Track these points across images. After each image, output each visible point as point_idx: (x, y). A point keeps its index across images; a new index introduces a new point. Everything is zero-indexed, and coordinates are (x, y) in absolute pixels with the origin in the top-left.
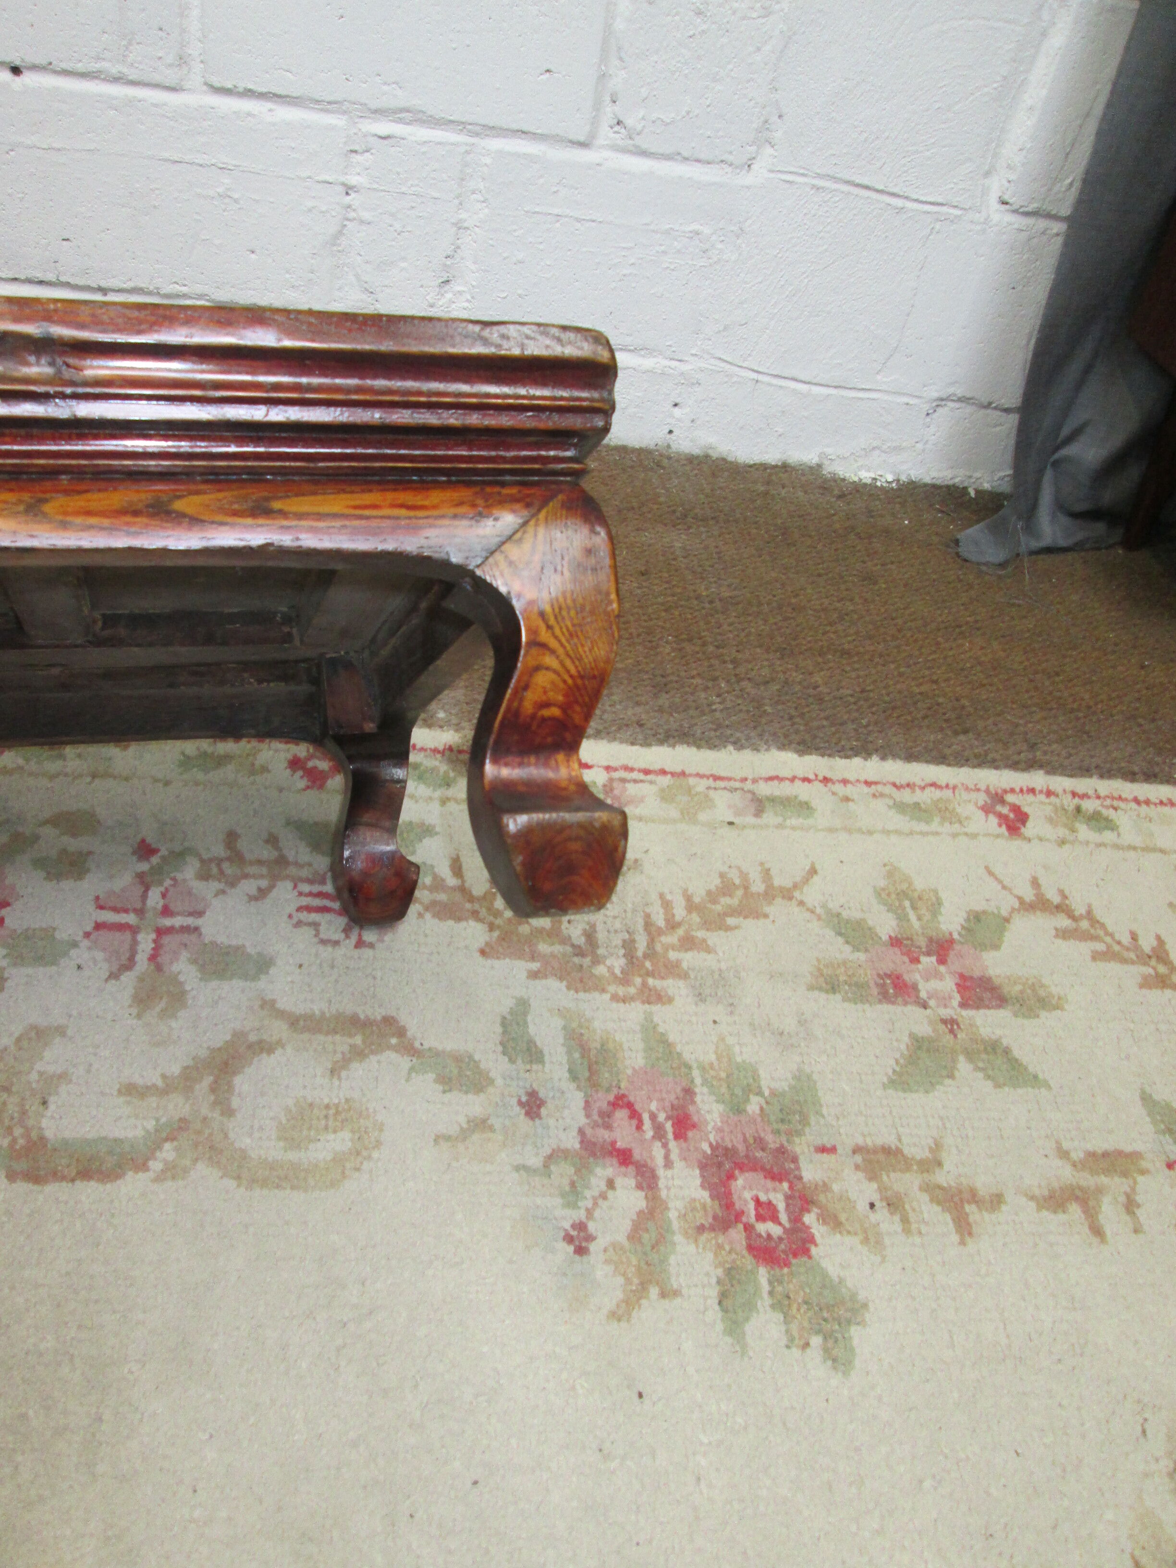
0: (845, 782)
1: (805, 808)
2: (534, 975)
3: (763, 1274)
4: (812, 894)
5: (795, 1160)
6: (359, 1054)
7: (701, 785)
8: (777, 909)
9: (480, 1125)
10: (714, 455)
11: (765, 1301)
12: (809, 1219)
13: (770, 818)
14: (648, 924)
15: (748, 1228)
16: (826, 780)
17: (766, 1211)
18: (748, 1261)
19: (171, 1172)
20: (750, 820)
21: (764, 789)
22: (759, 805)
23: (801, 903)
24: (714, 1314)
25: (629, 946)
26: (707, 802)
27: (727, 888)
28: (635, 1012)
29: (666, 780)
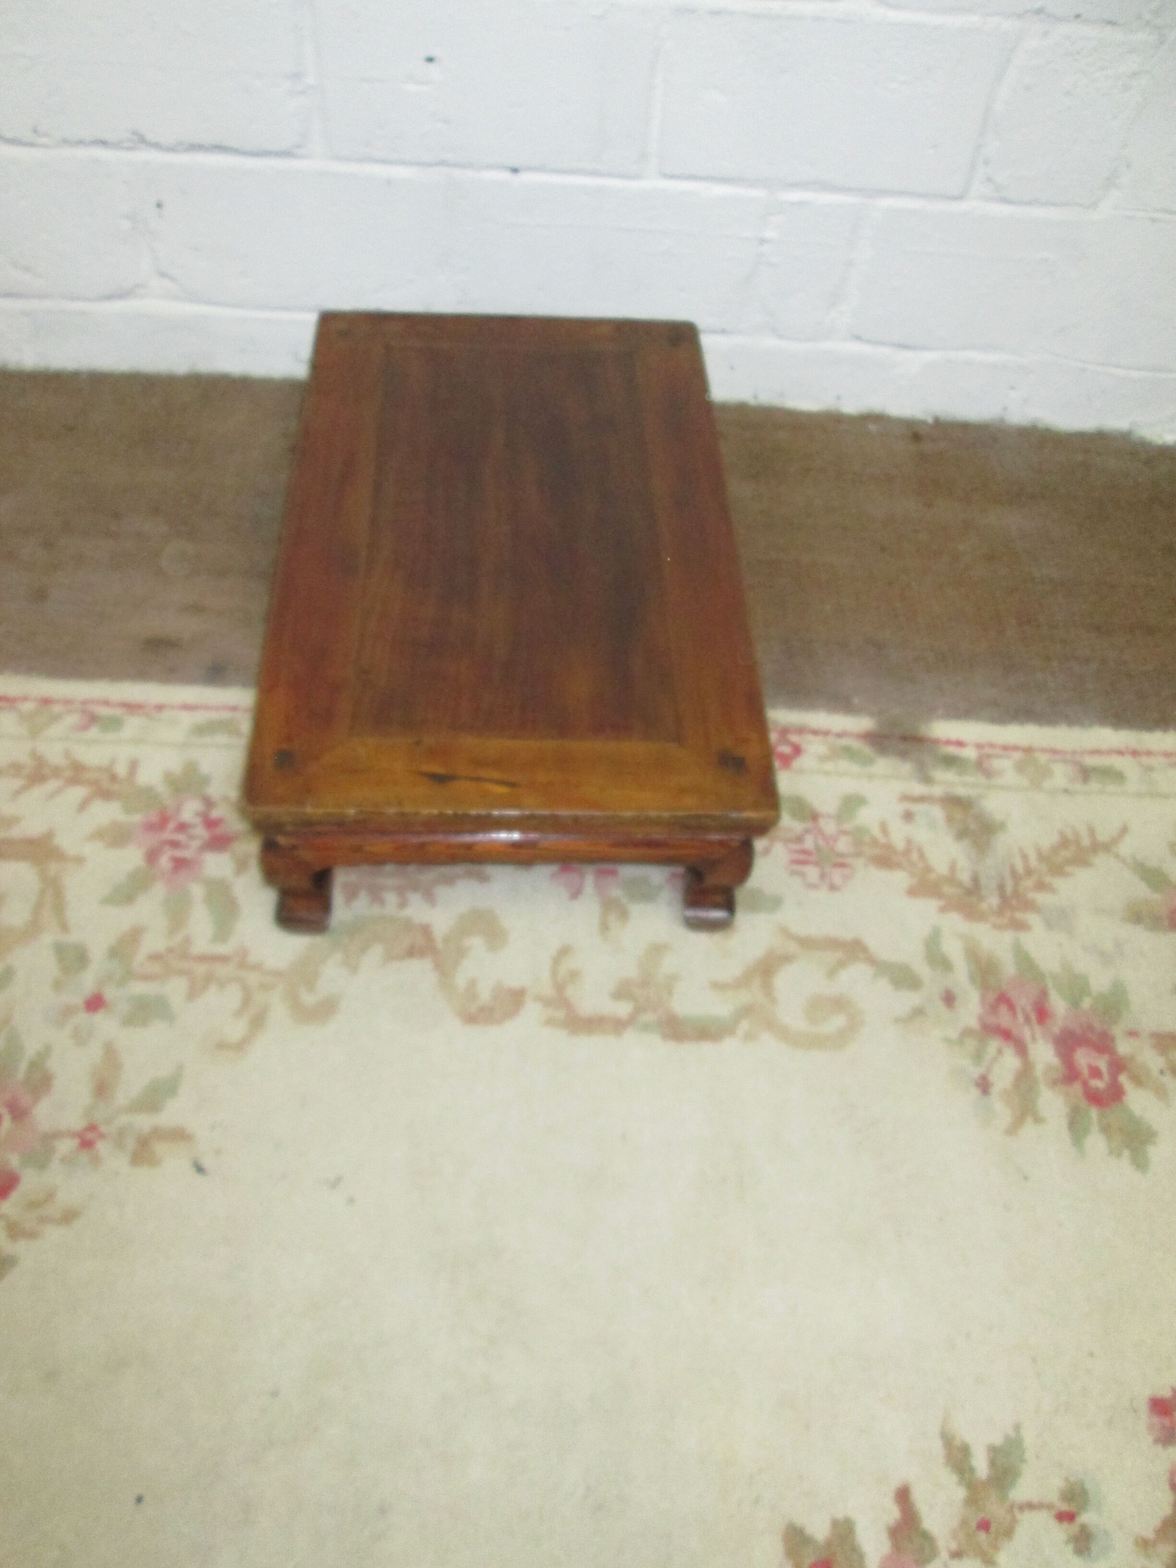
0: (1149, 753)
1: (1117, 776)
2: (943, 910)
3: (1094, 1113)
4: (1126, 848)
5: (1113, 1039)
6: (841, 964)
7: (1043, 758)
8: (1100, 860)
9: (918, 1012)
10: (1040, 425)
11: (1095, 1128)
12: (1123, 1079)
13: (1094, 785)
14: (1014, 873)
15: (1085, 1084)
16: (1135, 753)
17: (1095, 1072)
18: (1084, 1103)
19: (749, 1037)
20: (1078, 787)
21: (1090, 761)
22: (1086, 774)
23: (1117, 856)
24: (1065, 1135)
25: (1001, 888)
26: (1046, 772)
27: (1064, 843)
28: (1008, 937)
29: (1017, 755)
